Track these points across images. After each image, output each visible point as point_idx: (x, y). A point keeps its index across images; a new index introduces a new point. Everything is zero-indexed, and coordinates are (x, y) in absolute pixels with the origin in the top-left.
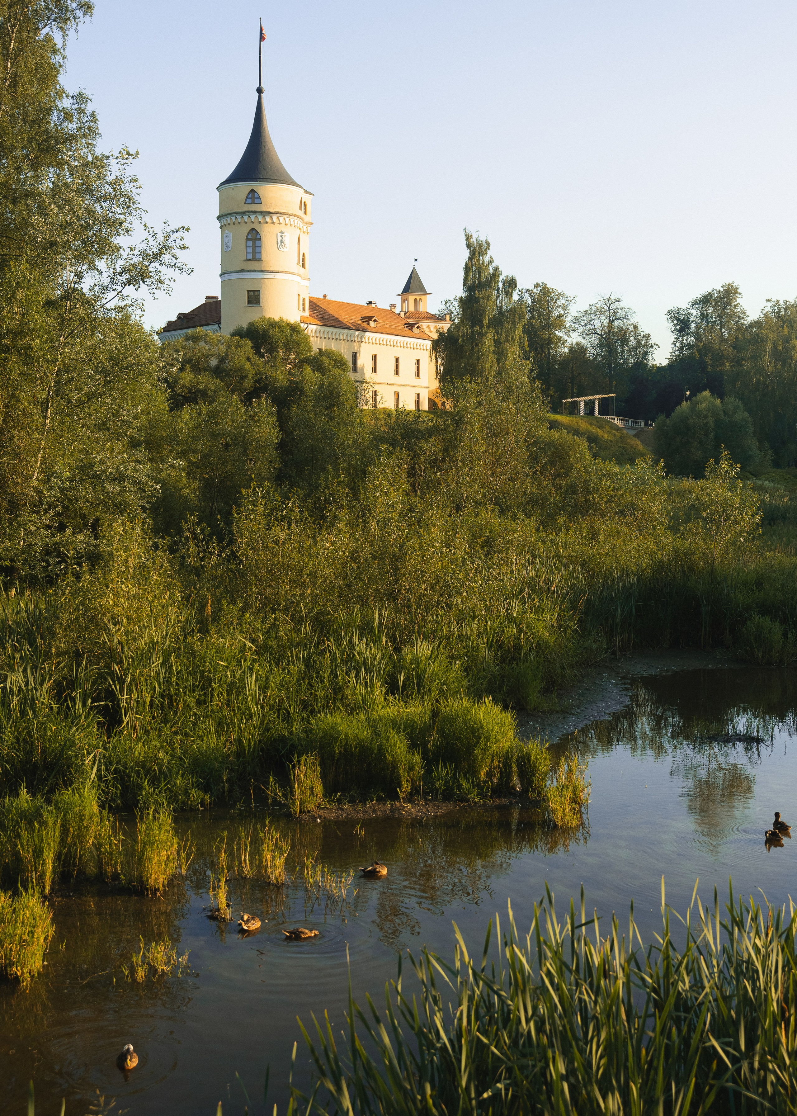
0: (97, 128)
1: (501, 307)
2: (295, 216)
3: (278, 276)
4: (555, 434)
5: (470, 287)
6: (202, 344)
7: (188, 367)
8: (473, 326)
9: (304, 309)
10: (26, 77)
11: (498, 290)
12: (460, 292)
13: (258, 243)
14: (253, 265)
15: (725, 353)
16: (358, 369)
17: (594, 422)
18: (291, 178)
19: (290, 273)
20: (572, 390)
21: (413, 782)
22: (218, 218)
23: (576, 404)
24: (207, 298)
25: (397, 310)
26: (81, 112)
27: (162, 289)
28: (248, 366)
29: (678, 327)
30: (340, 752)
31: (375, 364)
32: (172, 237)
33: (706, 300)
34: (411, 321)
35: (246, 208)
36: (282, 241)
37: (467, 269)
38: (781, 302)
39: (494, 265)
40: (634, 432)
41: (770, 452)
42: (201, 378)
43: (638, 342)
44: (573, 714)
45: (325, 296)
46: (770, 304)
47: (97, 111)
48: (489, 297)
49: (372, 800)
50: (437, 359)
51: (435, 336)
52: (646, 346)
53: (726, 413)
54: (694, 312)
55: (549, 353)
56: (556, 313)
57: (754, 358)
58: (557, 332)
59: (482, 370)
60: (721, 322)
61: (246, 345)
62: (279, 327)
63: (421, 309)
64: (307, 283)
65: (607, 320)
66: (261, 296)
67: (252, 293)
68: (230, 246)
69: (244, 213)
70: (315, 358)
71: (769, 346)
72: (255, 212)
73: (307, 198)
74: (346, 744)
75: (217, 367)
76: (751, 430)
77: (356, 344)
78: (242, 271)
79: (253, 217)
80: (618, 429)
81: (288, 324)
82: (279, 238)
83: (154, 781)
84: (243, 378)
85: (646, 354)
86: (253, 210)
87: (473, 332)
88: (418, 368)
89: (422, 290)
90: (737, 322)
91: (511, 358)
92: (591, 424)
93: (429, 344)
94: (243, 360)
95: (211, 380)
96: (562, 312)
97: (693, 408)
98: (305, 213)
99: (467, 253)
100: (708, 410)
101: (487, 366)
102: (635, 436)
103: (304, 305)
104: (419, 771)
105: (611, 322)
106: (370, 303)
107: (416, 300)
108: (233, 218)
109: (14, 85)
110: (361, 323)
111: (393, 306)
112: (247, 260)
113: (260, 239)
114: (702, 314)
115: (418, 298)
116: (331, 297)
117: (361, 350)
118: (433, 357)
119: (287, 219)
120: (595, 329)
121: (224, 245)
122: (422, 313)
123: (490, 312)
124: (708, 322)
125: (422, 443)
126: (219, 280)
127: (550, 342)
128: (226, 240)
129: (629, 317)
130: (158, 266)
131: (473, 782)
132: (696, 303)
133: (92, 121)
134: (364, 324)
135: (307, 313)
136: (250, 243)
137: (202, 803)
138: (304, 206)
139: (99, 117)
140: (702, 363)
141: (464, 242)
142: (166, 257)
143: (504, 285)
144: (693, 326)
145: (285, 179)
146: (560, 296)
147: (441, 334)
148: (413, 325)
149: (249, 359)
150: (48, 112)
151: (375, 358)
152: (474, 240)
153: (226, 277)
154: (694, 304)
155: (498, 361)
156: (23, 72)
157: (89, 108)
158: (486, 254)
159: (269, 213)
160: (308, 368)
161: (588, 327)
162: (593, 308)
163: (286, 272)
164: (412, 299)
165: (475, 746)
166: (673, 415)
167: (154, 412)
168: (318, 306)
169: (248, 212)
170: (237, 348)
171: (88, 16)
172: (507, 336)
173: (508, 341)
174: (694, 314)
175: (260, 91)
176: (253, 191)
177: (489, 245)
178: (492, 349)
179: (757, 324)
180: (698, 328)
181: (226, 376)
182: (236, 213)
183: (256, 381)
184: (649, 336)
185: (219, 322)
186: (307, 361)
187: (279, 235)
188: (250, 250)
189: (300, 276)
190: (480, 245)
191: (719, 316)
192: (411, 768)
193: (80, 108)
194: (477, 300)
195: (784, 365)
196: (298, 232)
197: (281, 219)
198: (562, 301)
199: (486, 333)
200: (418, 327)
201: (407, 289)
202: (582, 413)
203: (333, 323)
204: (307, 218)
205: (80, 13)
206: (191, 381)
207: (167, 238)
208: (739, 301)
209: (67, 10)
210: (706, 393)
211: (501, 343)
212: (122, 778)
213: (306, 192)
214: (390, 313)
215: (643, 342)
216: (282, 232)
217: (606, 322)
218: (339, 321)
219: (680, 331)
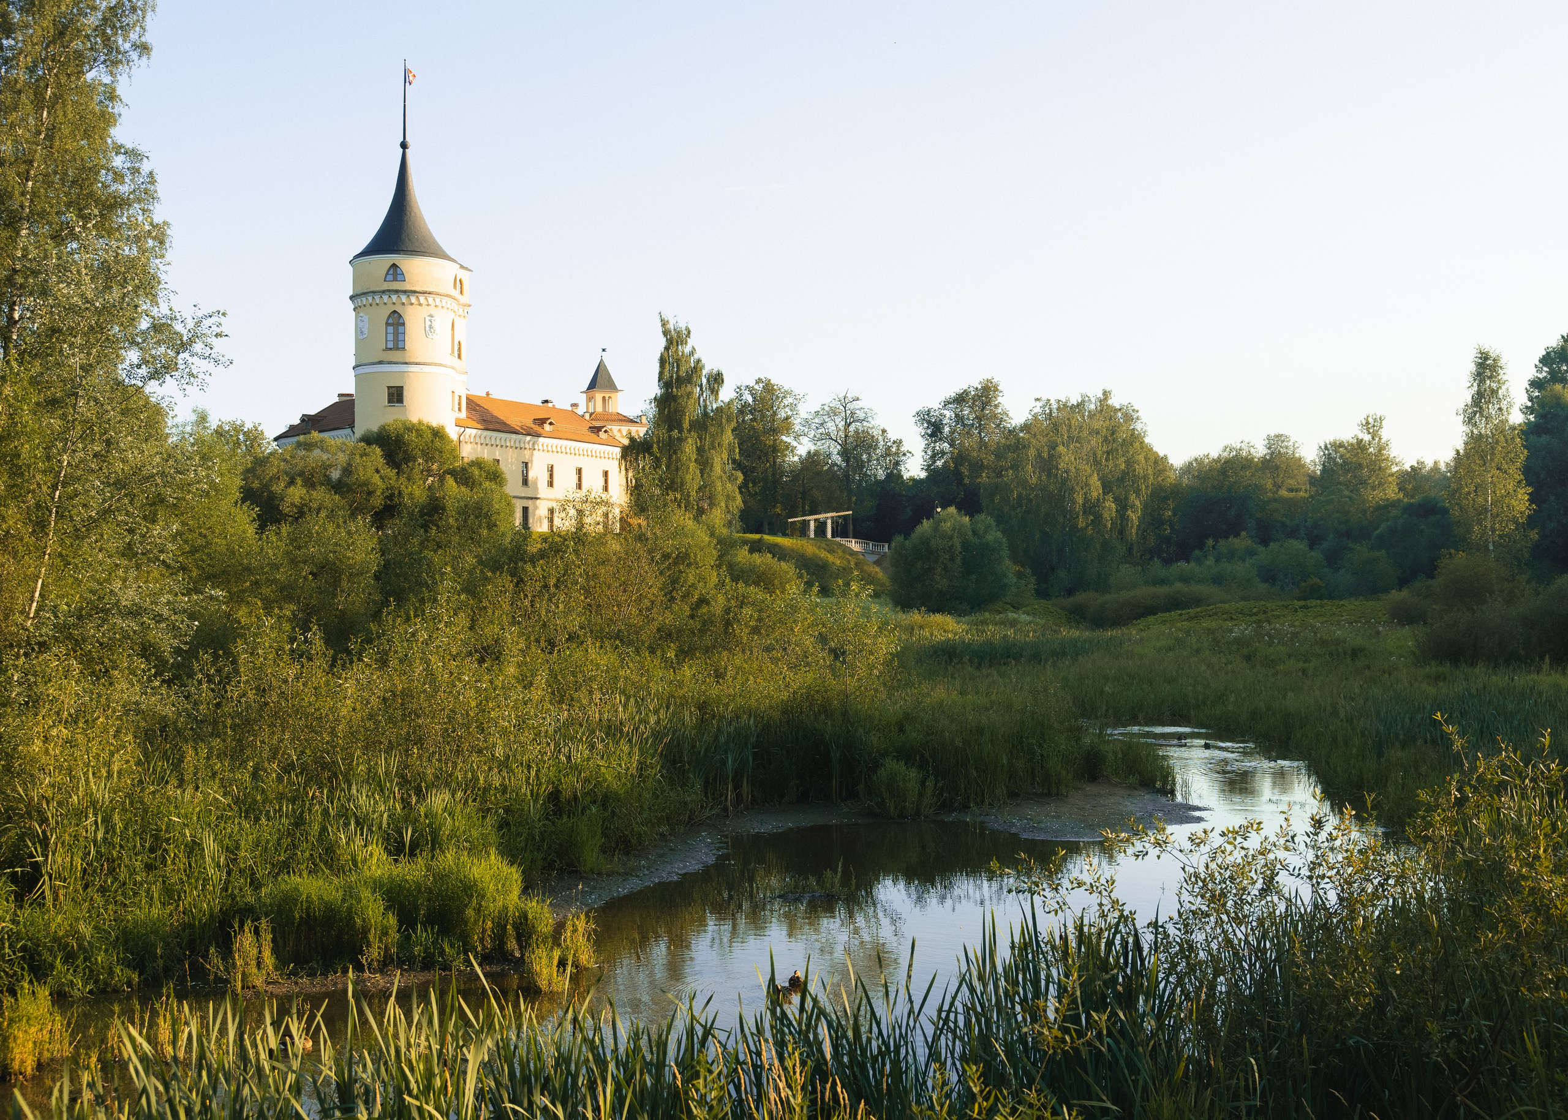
0: (156, 192)
1: (705, 407)
2: (447, 296)
3: (425, 368)
4: (757, 559)
5: (667, 384)
6: (317, 452)
7: (299, 481)
8: (670, 430)
9: (460, 409)
10: (66, 130)
11: (701, 386)
12: (655, 389)
13: (401, 329)
14: (395, 356)
15: (985, 462)
16: (530, 483)
17: (824, 545)
18: (443, 251)
19: (441, 365)
20: (804, 507)
21: (387, 949)
22: (351, 298)
23: (806, 524)
24: (339, 395)
25: (580, 411)
26: (135, 171)
27: (195, 384)
28: (376, 479)
29: (929, 431)
30: (301, 917)
31: (551, 476)
32: (207, 323)
33: (960, 399)
34: (597, 424)
35: (386, 286)
36: (431, 327)
37: (663, 361)
38: (1052, 402)
39: (696, 356)
40: (875, 558)
41: (1033, 580)
42: (314, 493)
43: (889, 448)
44: (638, 876)
45: (488, 394)
46: (1039, 404)
47: (155, 171)
48: (689, 395)
49: (336, 973)
50: (626, 470)
51: (626, 442)
52: (897, 454)
53: (974, 533)
54: (948, 413)
55: (775, 462)
56: (782, 414)
57: (1015, 467)
58: (784, 438)
59: (682, 484)
60: (980, 425)
61: (374, 453)
62: (417, 430)
63: (612, 409)
64: (464, 377)
65: (843, 423)
66: (405, 393)
67: (393, 391)
68: (366, 332)
69: (384, 292)
70: (463, 469)
71: (1032, 452)
72: (397, 292)
73: (462, 275)
74: (308, 908)
75: (339, 481)
76: (1005, 552)
77: (527, 453)
78: (380, 363)
79: (394, 297)
80: (853, 553)
81: (429, 427)
82: (428, 323)
83: (69, 957)
84: (370, 493)
85: (897, 463)
86: (395, 288)
87: (670, 436)
88: (606, 481)
89: (611, 386)
90: (998, 425)
91: (718, 469)
92: (819, 548)
93: (617, 451)
94: (370, 471)
95: (328, 496)
96: (790, 413)
97: (936, 528)
98: (461, 293)
99: (663, 342)
100: (954, 530)
101: (689, 477)
102: (875, 563)
103: (460, 404)
104: (394, 936)
105: (847, 425)
106: (546, 401)
107: (604, 398)
108: (370, 299)
109: (50, 137)
110: (533, 426)
111: (575, 405)
112: (387, 349)
113: (403, 324)
114: (957, 415)
115: (607, 396)
116: (496, 395)
117: (534, 459)
118: (623, 468)
119: (438, 300)
120: (828, 434)
121: (359, 331)
122: (611, 414)
123: (692, 412)
124: (964, 425)
125: (528, 567)
126: (352, 373)
127: (776, 449)
128: (361, 325)
129: (870, 419)
130: (188, 358)
131: (459, 948)
132: (950, 403)
133: (149, 183)
134: (536, 428)
135: (463, 414)
136: (391, 329)
137: (129, 984)
138: (459, 284)
139: (158, 178)
140: (958, 476)
141: (660, 329)
142: (198, 347)
143: (708, 380)
144: (947, 429)
145: (436, 252)
146: (788, 393)
147: (632, 439)
148: (599, 429)
149: (377, 471)
150: (95, 170)
151: (551, 470)
152: (671, 326)
153: (361, 370)
154: (947, 403)
155: (702, 472)
156: (61, 124)
157: (145, 167)
158: (686, 343)
159: (415, 292)
160: (450, 481)
161: (820, 431)
162: (827, 408)
163: (436, 364)
164: (599, 397)
165: (466, 906)
166: (913, 535)
167: (231, 535)
168: (479, 405)
169: (389, 291)
170: (361, 456)
171: (144, 58)
172: (713, 443)
173: (714, 448)
174: (948, 416)
175: (404, 146)
176: (394, 266)
177: (689, 332)
178: (694, 457)
179: (1026, 427)
180: (952, 432)
181: (348, 491)
182: (374, 292)
183: (386, 497)
184: (901, 441)
185: (352, 426)
186: (452, 473)
187: (428, 318)
188: (391, 337)
189: (453, 368)
190: (679, 333)
191: (977, 417)
192: (385, 933)
193: (133, 168)
194: (675, 398)
195: (1049, 476)
196: (452, 315)
197: (430, 300)
198: (789, 400)
199: (687, 438)
200: (606, 431)
201: (592, 385)
202: (812, 535)
203: (498, 427)
204: (463, 299)
205: (134, 55)
206: (301, 498)
207: (198, 323)
208: (999, 399)
209: (118, 52)
210: (952, 510)
211: (704, 451)
212: (32, 957)
213: (462, 267)
214: (571, 414)
215: (894, 450)
216: (431, 316)
217: (841, 424)
218: (505, 424)
219: (931, 436)
